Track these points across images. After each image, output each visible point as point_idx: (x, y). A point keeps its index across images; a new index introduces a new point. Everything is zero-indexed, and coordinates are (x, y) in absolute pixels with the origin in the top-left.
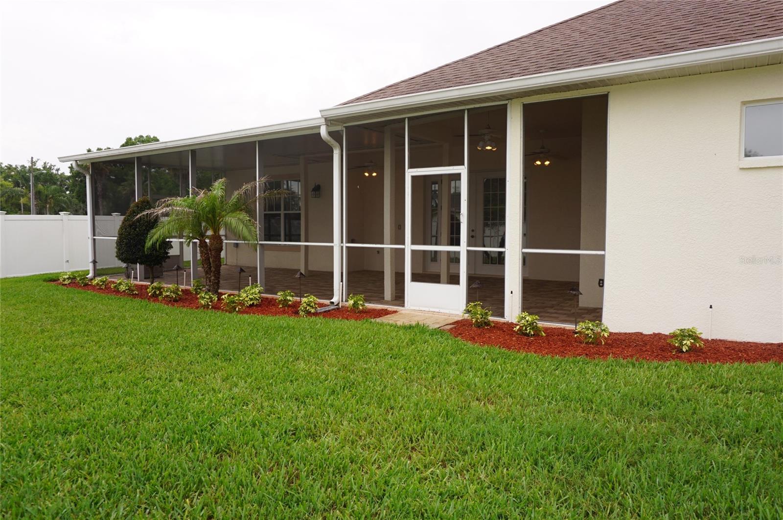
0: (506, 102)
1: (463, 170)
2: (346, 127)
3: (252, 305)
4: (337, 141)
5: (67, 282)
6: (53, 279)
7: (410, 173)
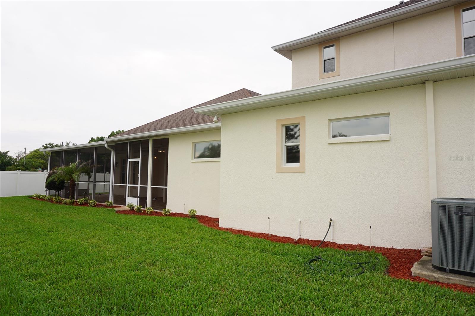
0: (149, 139)
1: (139, 160)
2: (116, 144)
3: (80, 204)
4: (112, 149)
5: (34, 198)
6: (31, 197)
7: (129, 160)
